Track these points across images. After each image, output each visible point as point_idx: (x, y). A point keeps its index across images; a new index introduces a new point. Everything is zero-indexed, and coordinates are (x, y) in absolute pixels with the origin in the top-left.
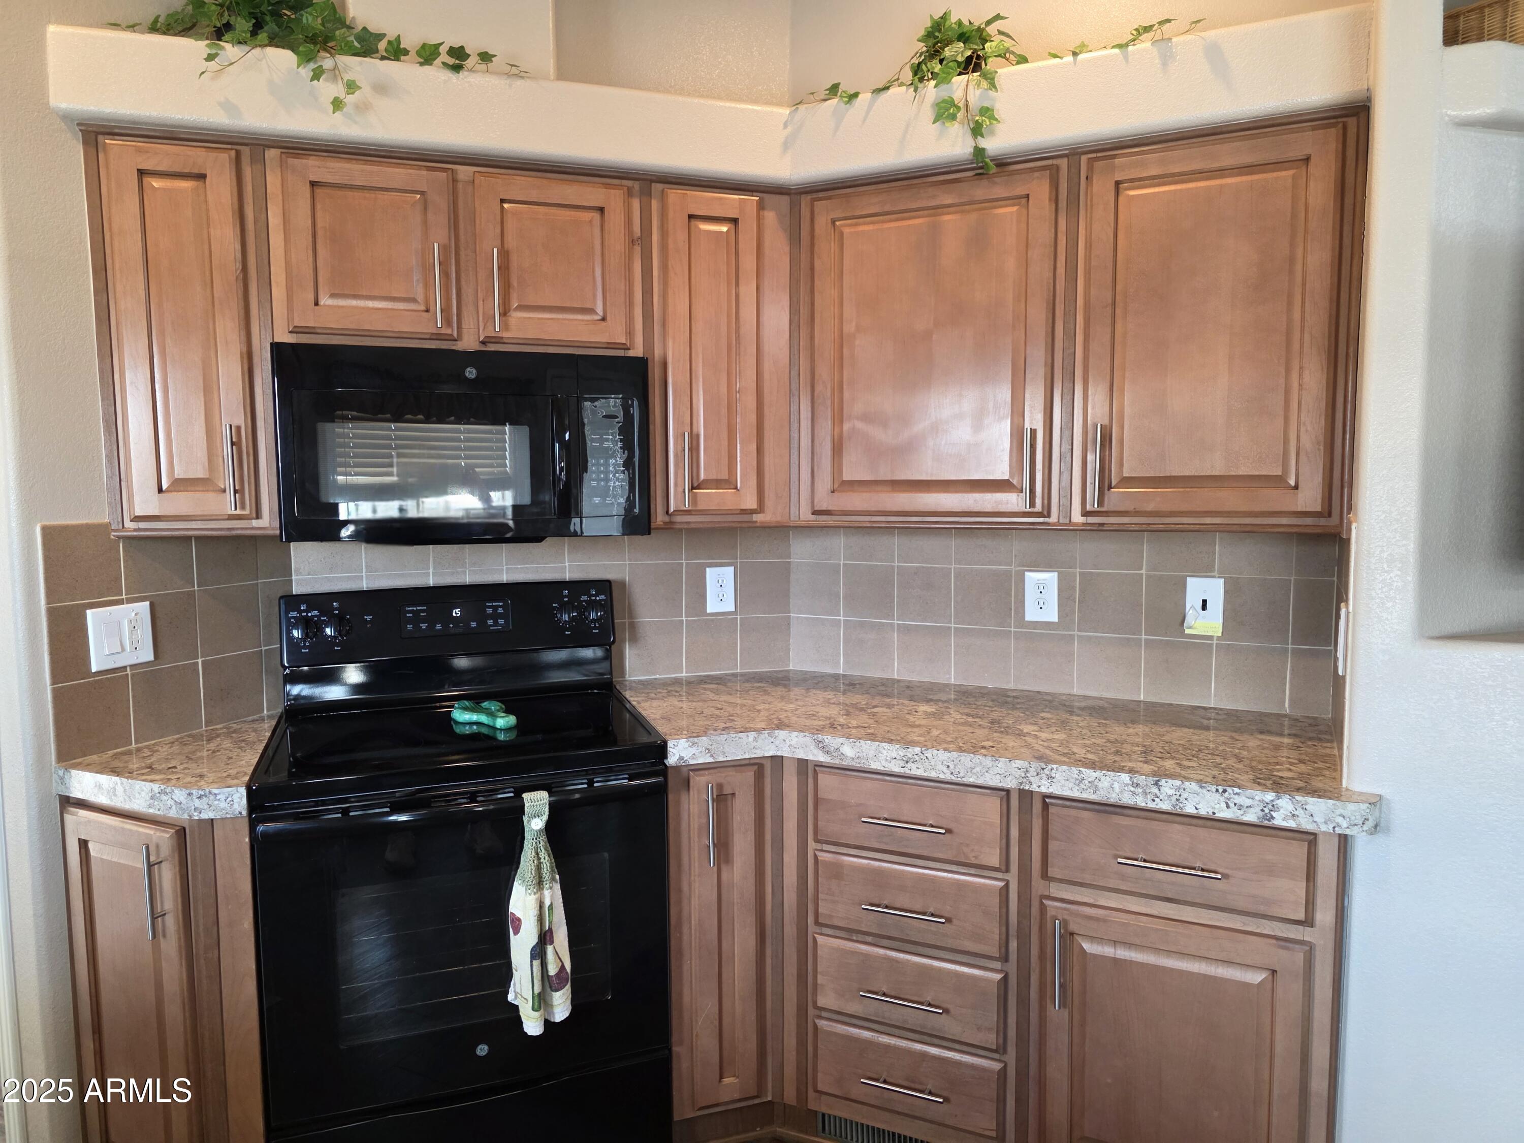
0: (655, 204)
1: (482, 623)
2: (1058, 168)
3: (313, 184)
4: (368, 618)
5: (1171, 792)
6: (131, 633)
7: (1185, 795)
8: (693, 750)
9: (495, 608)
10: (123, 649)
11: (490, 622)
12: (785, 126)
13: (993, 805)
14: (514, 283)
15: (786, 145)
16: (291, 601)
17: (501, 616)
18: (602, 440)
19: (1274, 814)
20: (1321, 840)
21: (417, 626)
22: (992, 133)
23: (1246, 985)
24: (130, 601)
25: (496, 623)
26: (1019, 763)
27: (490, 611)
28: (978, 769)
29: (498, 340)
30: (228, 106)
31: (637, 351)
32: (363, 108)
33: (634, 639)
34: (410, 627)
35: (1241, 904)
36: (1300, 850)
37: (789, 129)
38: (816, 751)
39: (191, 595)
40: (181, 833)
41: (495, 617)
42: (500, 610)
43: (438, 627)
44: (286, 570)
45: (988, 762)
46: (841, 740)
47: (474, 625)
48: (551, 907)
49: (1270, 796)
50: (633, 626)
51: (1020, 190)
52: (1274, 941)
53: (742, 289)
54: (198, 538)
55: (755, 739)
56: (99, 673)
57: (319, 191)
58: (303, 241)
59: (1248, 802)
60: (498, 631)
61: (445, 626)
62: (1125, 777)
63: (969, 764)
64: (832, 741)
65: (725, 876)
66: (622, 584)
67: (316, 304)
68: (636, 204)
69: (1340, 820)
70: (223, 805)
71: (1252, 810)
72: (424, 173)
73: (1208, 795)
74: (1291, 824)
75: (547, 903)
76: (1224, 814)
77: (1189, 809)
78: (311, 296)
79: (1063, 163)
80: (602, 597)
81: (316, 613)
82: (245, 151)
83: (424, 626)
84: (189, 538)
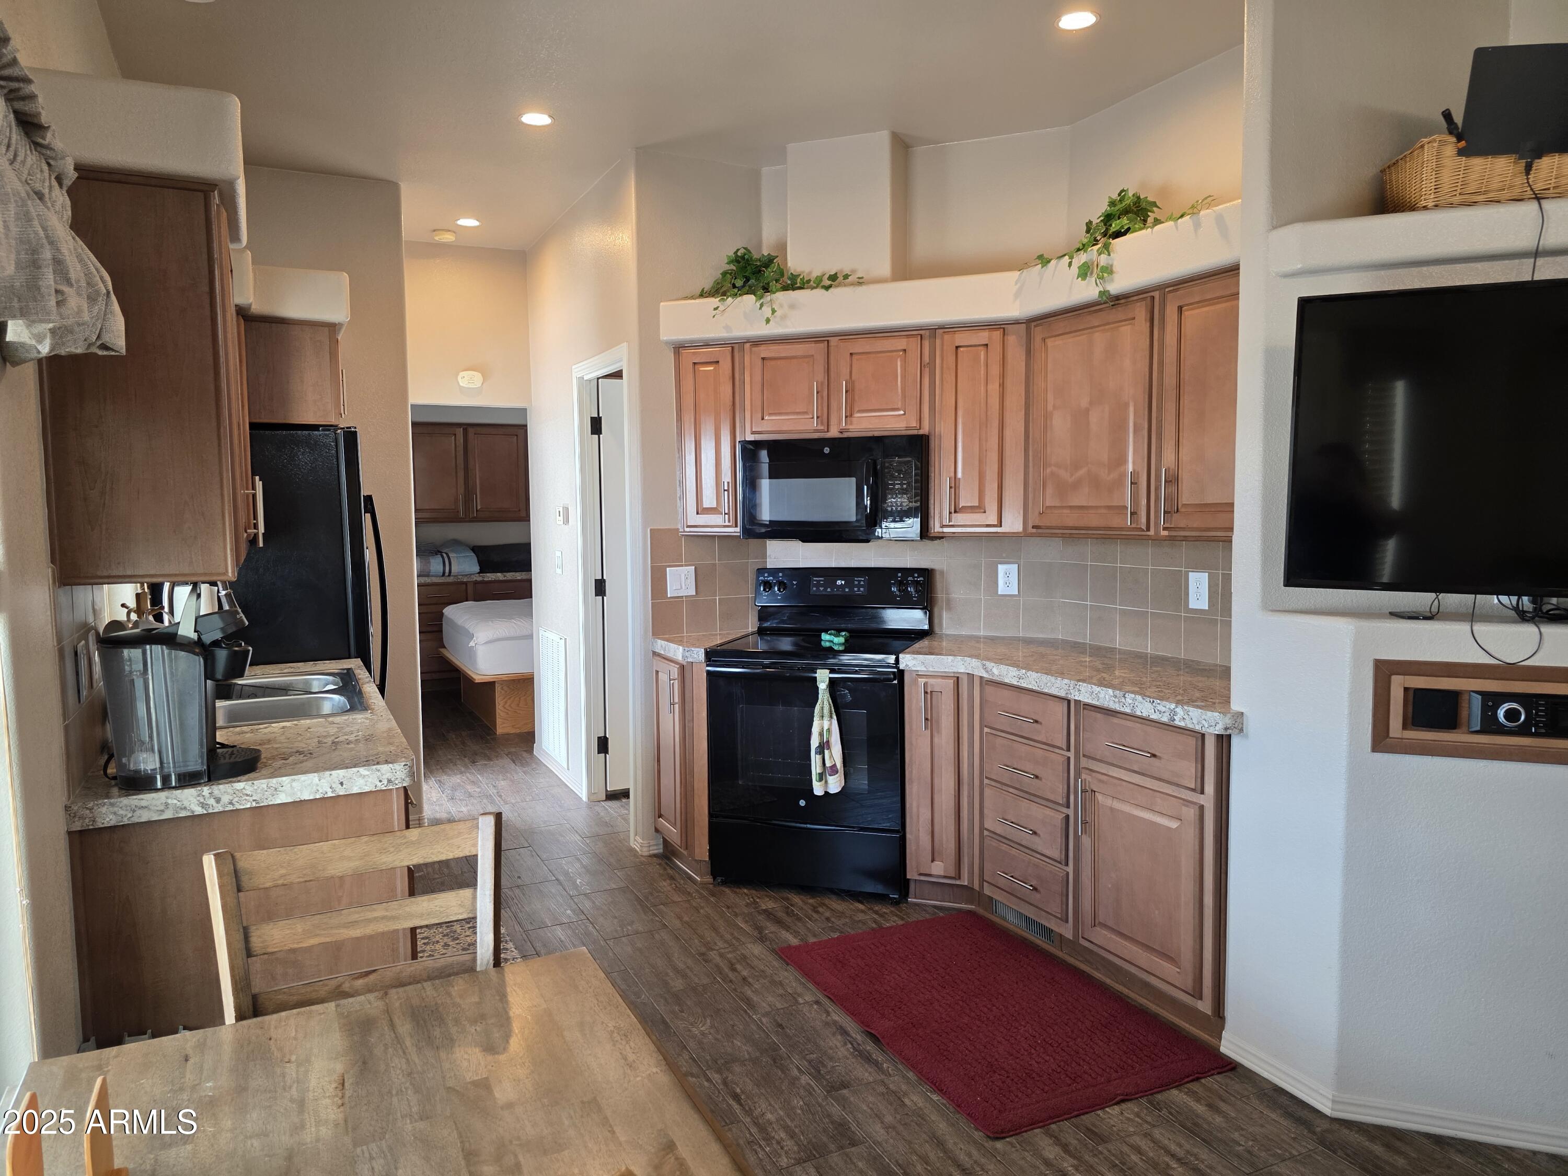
0: (938, 342)
1: (851, 589)
2: (1153, 297)
3: (763, 359)
4: (795, 582)
5: (1130, 702)
6: (685, 580)
7: (1136, 704)
8: (914, 662)
9: (859, 581)
10: (681, 588)
11: (856, 589)
12: (1016, 284)
13: (1061, 708)
14: (856, 398)
15: (1017, 295)
16: (761, 571)
17: (862, 586)
18: (894, 485)
19: (1175, 717)
20: (1207, 737)
21: (818, 588)
22: (1112, 280)
23: (1169, 829)
24: (686, 565)
25: (859, 590)
26: (1066, 681)
27: (856, 583)
28: (1049, 684)
29: (847, 431)
30: (727, 328)
31: (925, 430)
32: (784, 318)
33: (949, 608)
34: (814, 589)
35: (1166, 776)
36: (1192, 742)
37: (1019, 285)
38: (983, 671)
39: (715, 565)
40: (682, 668)
41: (859, 586)
42: (862, 583)
43: (829, 590)
44: (764, 556)
45: (1053, 679)
46: (993, 664)
47: (847, 590)
48: (829, 730)
49: (1173, 706)
50: (948, 601)
51: (1130, 315)
52: (1182, 801)
53: (990, 387)
54: (719, 536)
55: (952, 661)
56: (671, 598)
57: (766, 362)
58: (758, 387)
59: (1163, 709)
60: (859, 595)
61: (832, 590)
62: (1110, 691)
63: (1045, 681)
64: (990, 665)
65: (936, 740)
66: (942, 573)
67: (763, 419)
68: (926, 343)
69: (1204, 722)
70: (695, 656)
71: (1165, 714)
72: (813, 345)
73: (1146, 703)
74: (1182, 724)
75: (826, 728)
76: (1154, 716)
77: (1138, 713)
78: (760, 416)
79: (1156, 294)
80: (921, 579)
81: (771, 578)
82: (736, 346)
83: (822, 589)
84: (715, 536)
